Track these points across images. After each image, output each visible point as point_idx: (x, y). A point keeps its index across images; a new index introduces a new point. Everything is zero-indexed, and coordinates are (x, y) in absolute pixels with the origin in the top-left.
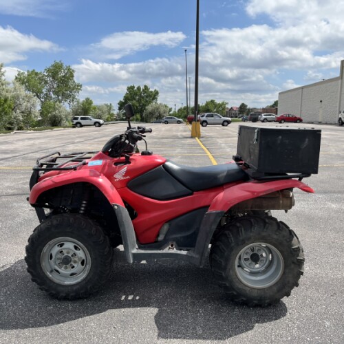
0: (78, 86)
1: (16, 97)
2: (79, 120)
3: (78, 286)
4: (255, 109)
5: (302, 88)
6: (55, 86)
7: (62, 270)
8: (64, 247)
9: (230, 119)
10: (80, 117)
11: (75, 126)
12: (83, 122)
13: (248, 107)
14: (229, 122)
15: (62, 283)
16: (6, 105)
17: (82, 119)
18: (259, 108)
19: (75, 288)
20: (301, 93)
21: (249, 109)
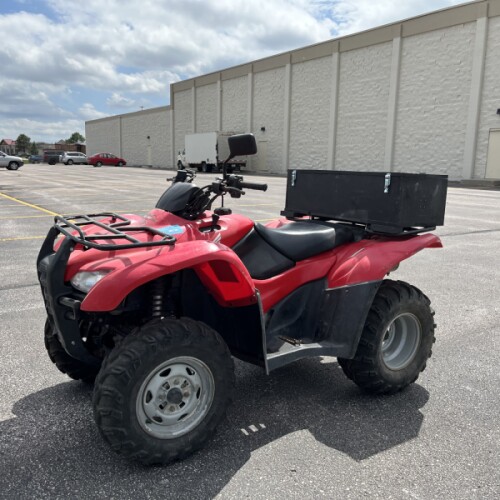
3: (196, 434)
4: (43, 144)
5: (121, 117)
7: (166, 415)
8: (171, 374)
9: (21, 159)
13: (32, 141)
14: (19, 164)
15: (168, 436)
18: (50, 142)
19: (190, 438)
20: (119, 124)
21: (34, 144)
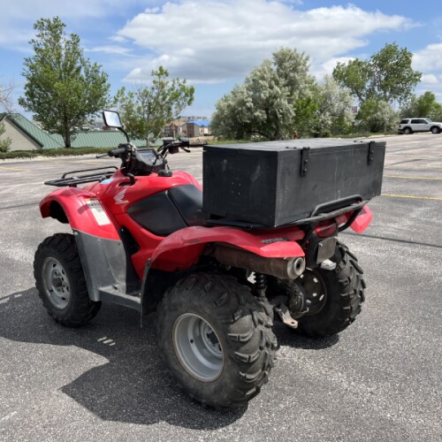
0: (415, 76)
1: (327, 97)
2: (409, 124)
6: (383, 78)
7: (56, 292)
10: (410, 120)
11: (401, 132)
12: (414, 127)
15: (55, 305)
16: (308, 107)
17: (413, 122)
